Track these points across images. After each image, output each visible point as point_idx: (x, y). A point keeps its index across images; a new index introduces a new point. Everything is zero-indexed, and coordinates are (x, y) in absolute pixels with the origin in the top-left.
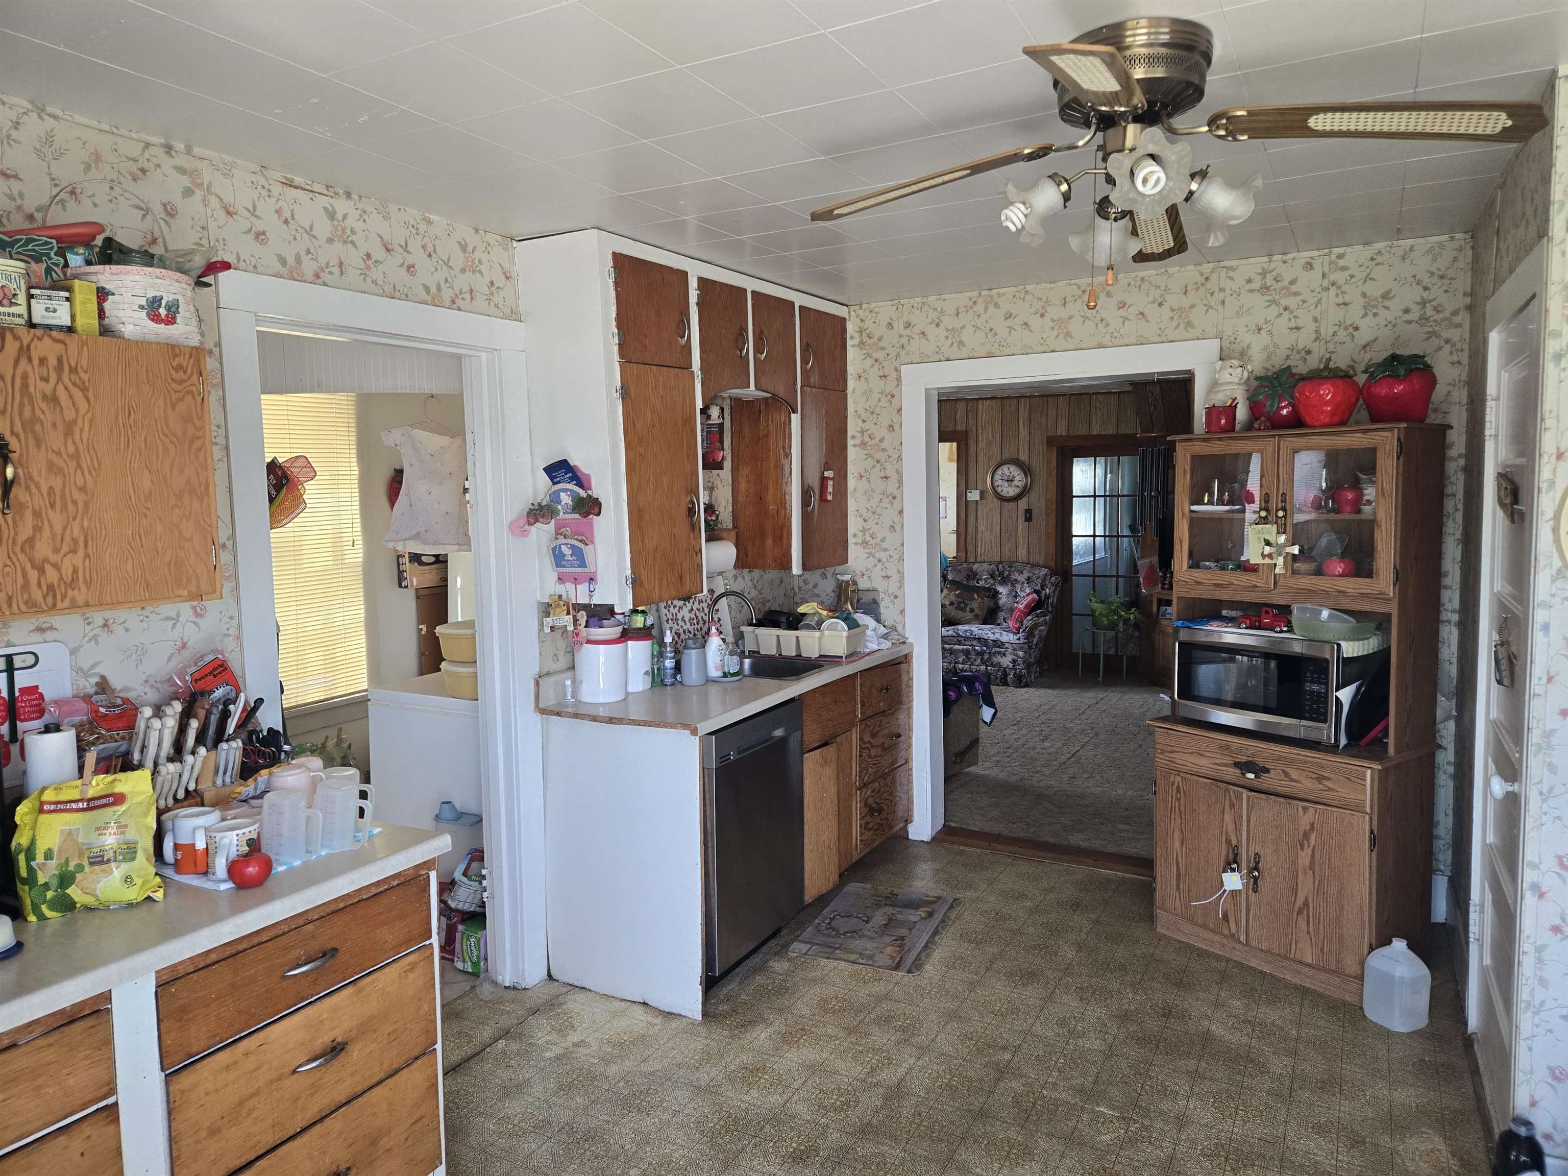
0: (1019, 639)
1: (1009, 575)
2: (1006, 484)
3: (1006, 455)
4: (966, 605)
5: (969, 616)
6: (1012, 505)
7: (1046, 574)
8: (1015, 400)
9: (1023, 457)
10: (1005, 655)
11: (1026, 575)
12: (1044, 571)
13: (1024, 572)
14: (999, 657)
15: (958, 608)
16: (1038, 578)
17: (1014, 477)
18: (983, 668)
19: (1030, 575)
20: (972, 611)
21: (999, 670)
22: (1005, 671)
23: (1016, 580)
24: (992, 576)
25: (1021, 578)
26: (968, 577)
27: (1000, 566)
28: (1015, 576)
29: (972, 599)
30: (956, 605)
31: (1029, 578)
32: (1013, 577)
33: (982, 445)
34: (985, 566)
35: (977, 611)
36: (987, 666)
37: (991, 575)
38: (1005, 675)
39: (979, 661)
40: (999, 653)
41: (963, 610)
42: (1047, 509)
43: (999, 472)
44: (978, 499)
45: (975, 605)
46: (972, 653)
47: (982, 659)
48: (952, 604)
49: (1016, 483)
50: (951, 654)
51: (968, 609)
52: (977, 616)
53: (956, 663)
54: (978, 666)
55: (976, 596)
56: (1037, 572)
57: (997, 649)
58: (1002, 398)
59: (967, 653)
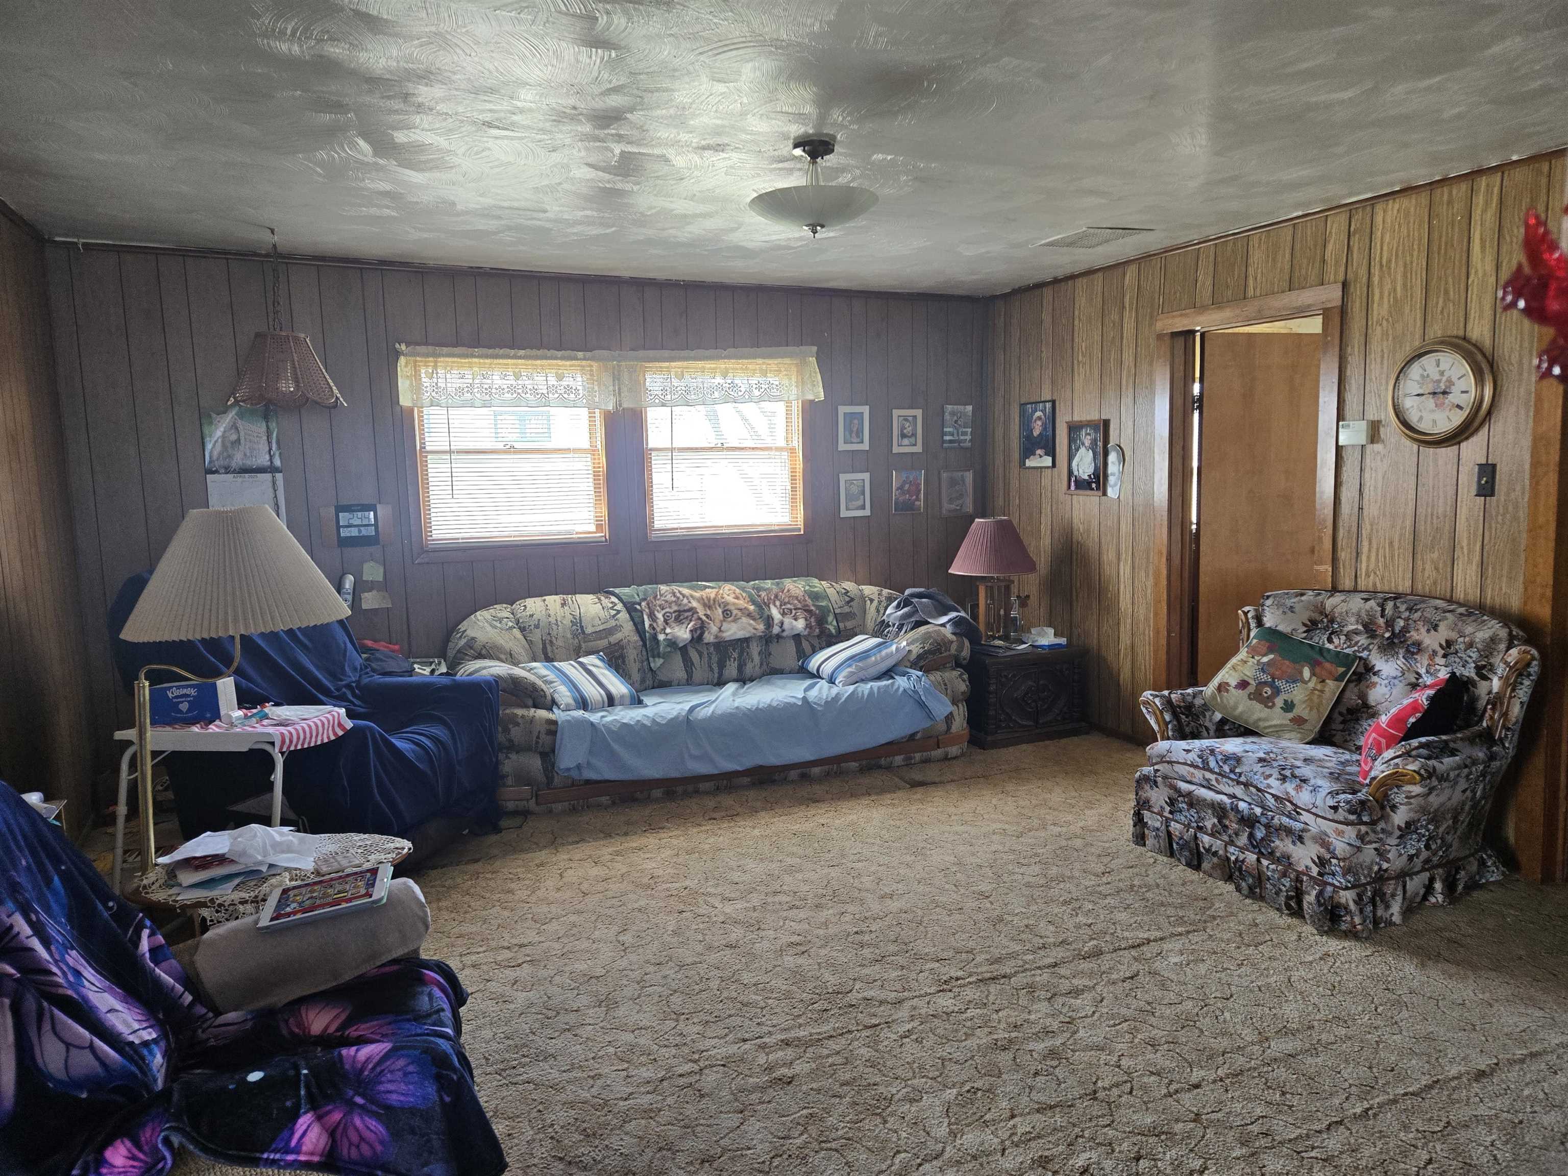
0: (1335, 808)
1: (1405, 630)
2: (1430, 402)
3: (1436, 330)
4: (1277, 691)
5: (1277, 717)
6: (1446, 453)
7: (1493, 640)
8: (1464, 187)
9: (1479, 331)
10: (1301, 839)
11: (1444, 633)
12: (1493, 628)
13: (1442, 627)
14: (1288, 841)
15: (1257, 696)
16: (1470, 645)
17: (1450, 382)
18: (1251, 857)
19: (1453, 635)
20: (1289, 706)
21: (1284, 875)
22: (1298, 880)
23: (1418, 644)
24: (1369, 629)
25: (1431, 641)
26: (1312, 626)
27: (1390, 605)
28: (1419, 634)
29: (1296, 679)
30: (1251, 689)
31: (1449, 643)
32: (1414, 635)
33: (1380, 310)
34: (1356, 603)
35: (1300, 710)
36: (1261, 854)
37: (1365, 626)
38: (1299, 895)
39: (1243, 840)
40: (1289, 831)
41: (1267, 702)
42: (1535, 464)
43: (1415, 371)
44: (1362, 439)
45: (1298, 694)
46: (1232, 815)
47: (1251, 836)
48: (1243, 685)
49: (1455, 397)
50: (1191, 805)
51: (1279, 701)
52: (1299, 721)
53: (1200, 828)
54: (1242, 849)
55: (1306, 673)
56: (1469, 630)
57: (1285, 820)
58: (1432, 186)
59: (1220, 811)
